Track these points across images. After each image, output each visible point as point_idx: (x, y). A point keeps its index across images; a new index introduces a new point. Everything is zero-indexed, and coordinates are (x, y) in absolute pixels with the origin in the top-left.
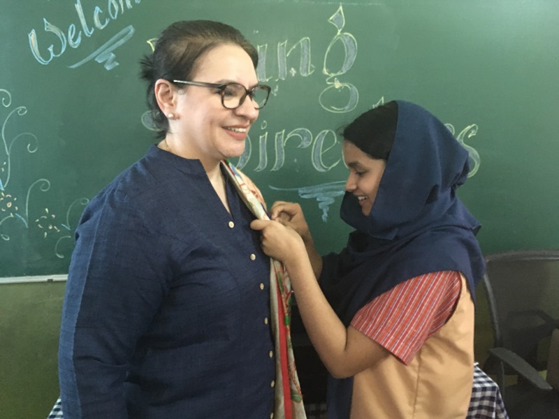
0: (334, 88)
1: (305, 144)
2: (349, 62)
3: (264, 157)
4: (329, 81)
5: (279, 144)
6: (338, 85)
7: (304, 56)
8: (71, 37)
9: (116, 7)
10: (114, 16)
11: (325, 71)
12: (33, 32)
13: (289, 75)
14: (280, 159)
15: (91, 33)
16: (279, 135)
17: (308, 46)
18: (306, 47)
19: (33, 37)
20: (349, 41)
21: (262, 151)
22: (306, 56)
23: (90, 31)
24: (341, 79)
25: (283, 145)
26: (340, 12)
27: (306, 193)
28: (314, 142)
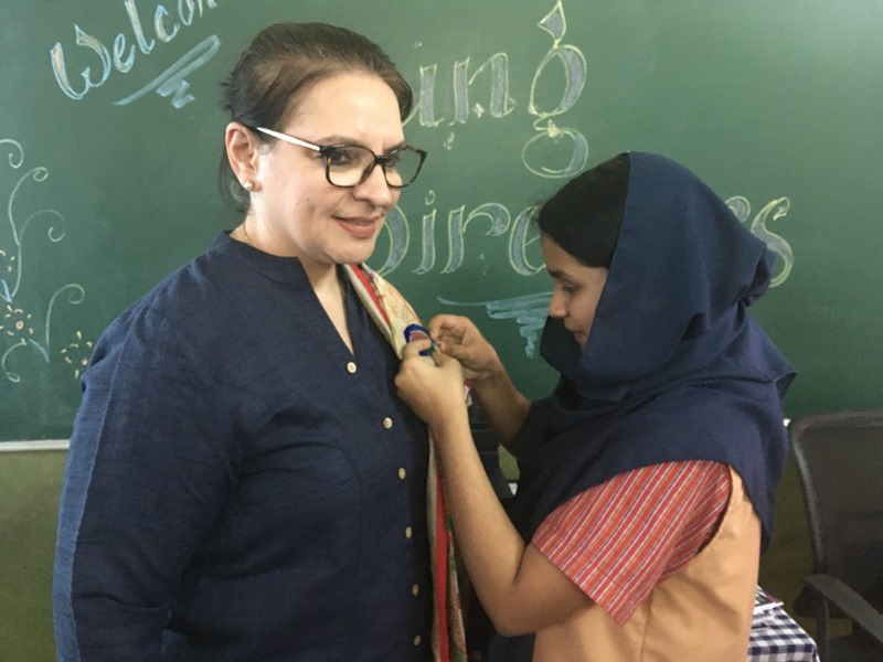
0: (547, 136)
1: (499, 230)
2: (572, 93)
3: (429, 250)
4: (539, 125)
5: (455, 230)
6: (553, 131)
7: (497, 85)
8: (118, 55)
9: (191, 6)
10: (187, 21)
11: (532, 110)
12: (58, 47)
13: (473, 114)
14: (457, 255)
15: (151, 48)
16: (455, 214)
17: (504, 68)
18: (501, 70)
19: (57, 55)
20: (574, 59)
21: (428, 240)
22: (500, 84)
23: (149, 45)
24: (559, 122)
25: (463, 230)
26: (558, 12)
27: (496, 311)
28: (513, 227)
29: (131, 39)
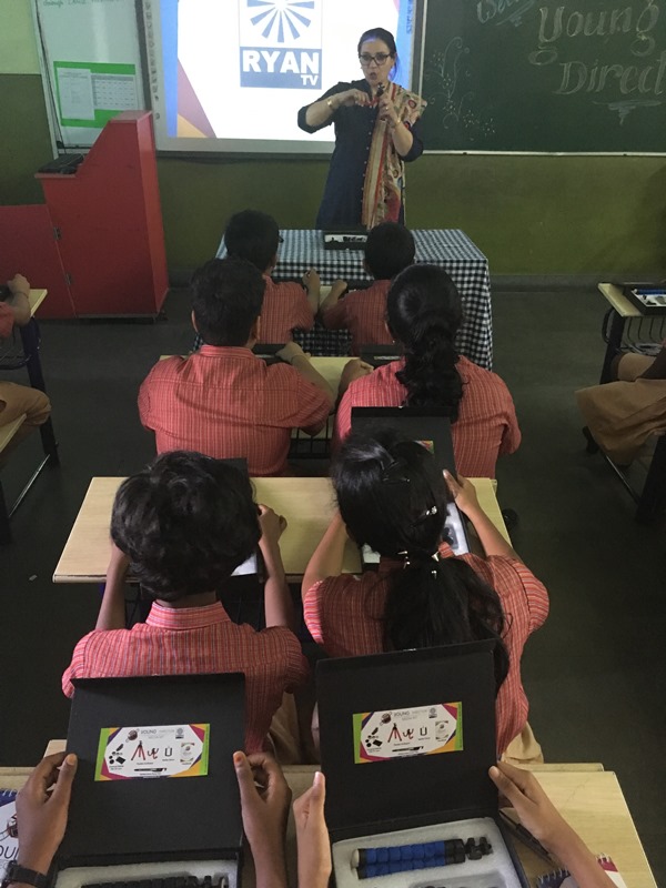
0: (641, 40)
2: (652, 23)
3: (592, 83)
4: (639, 35)
5: (603, 75)
6: (643, 38)
8: (499, 7)
11: (638, 29)
13: (616, 31)
16: (604, 69)
17: (630, 13)
19: (479, 6)
20: (655, 10)
22: (628, 20)
24: (646, 34)
25: (606, 75)
27: (612, 107)
28: (623, 74)
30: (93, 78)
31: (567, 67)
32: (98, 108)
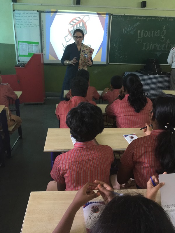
2: (165, 34)
3: (151, 48)
4: (161, 37)
5: (153, 46)
8: (128, 30)
12: (124, 29)
13: (156, 36)
17: (159, 32)
20: (165, 31)
26: (164, 27)
27: (156, 53)
28: (158, 46)
29: (129, 28)
30: (28, 45)
31: (144, 44)
32: (29, 52)
